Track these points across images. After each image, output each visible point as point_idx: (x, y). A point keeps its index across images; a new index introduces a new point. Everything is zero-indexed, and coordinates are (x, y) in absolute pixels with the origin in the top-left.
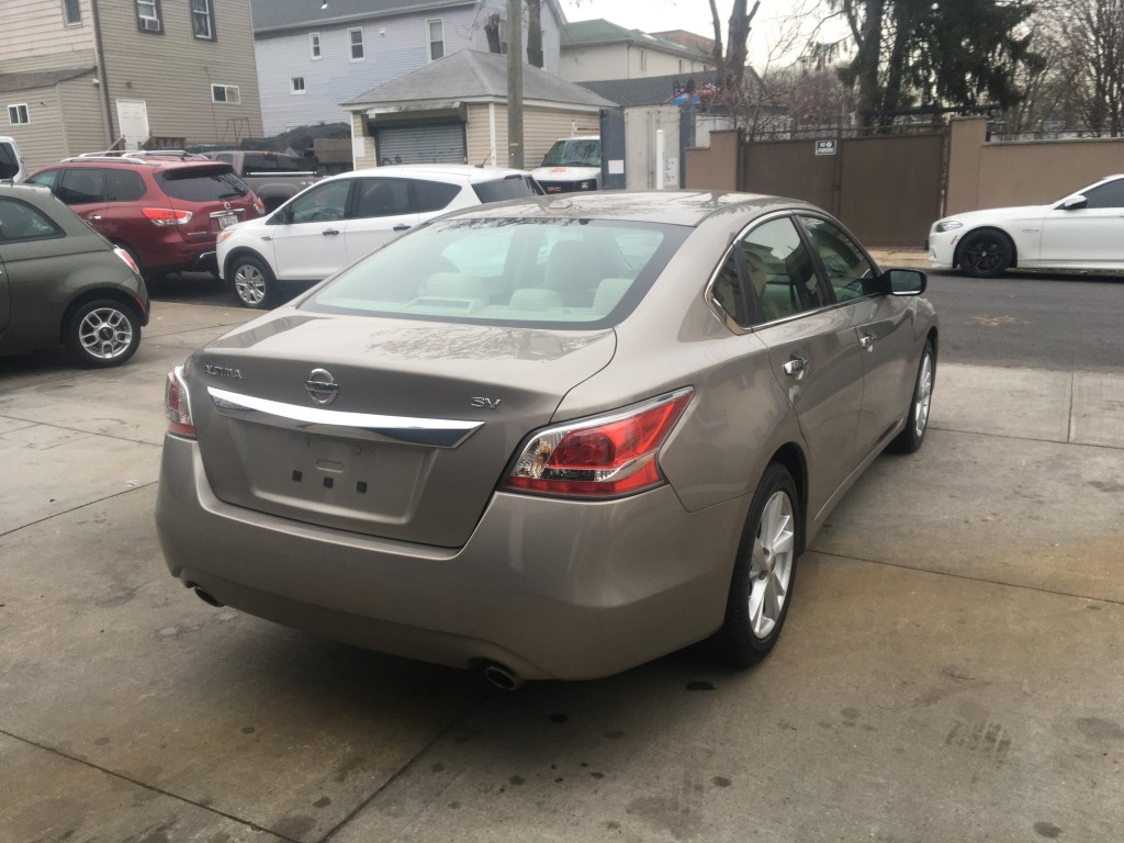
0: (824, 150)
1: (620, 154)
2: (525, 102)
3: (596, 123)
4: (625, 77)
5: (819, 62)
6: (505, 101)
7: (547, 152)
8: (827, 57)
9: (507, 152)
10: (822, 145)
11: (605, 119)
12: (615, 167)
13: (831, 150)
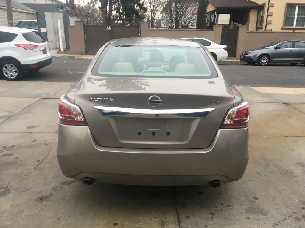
0: (108, 29)
1: (44, 26)
2: (13, 9)
3: (35, 16)
4: (30, 3)
5: (93, 4)
6: (6, 8)
7: (17, 24)
8: (95, 3)
9: (8, 24)
10: (107, 27)
11: (38, 15)
12: (43, 30)
13: (110, 29)
